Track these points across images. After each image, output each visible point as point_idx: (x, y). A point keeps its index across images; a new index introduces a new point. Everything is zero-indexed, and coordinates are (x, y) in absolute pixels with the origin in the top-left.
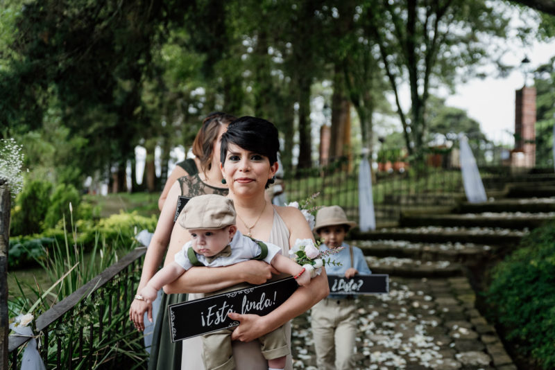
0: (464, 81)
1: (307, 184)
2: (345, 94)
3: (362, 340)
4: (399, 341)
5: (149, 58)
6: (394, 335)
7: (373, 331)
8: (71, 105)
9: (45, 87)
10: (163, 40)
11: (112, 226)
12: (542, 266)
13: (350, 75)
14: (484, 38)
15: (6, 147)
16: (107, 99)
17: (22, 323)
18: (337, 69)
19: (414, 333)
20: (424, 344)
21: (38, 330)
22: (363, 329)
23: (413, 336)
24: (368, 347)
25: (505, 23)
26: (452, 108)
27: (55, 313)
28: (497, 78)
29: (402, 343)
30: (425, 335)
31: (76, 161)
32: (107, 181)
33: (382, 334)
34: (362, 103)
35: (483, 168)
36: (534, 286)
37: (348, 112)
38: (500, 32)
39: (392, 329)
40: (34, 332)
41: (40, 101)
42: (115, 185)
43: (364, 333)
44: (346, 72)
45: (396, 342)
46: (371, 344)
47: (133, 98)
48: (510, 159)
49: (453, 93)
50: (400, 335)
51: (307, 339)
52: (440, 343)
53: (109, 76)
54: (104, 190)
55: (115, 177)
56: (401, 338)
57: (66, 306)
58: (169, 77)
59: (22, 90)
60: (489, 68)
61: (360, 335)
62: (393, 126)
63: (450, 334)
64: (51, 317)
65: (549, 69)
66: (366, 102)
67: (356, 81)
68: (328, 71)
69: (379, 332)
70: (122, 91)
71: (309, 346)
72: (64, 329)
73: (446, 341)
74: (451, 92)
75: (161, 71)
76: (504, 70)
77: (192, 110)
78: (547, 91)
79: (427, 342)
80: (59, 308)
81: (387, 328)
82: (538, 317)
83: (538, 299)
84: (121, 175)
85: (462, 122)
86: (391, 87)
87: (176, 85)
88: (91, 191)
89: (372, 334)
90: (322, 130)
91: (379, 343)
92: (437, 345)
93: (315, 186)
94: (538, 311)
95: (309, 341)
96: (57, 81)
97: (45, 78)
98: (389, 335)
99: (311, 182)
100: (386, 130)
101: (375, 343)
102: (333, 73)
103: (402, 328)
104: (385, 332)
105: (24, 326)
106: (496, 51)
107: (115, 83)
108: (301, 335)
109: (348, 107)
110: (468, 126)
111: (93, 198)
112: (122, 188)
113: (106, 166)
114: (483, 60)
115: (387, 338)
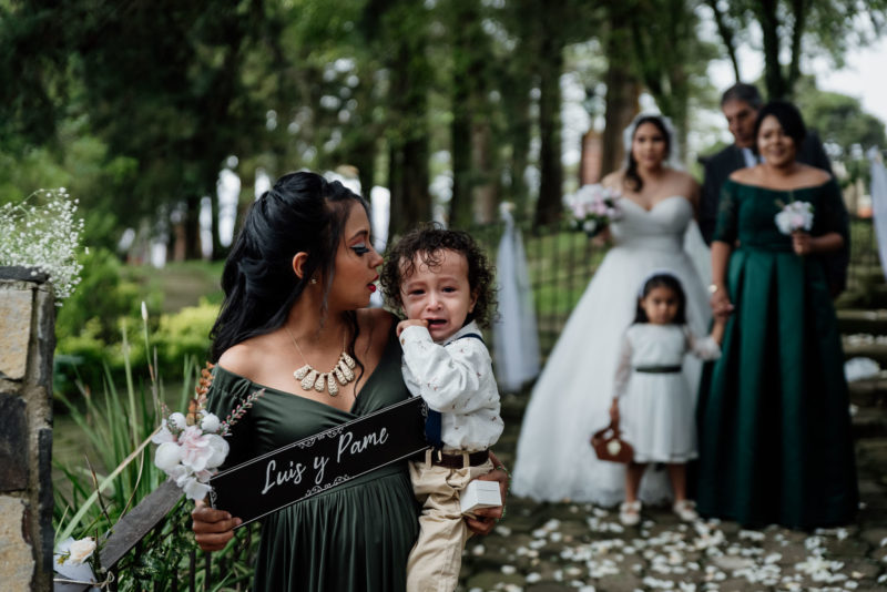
0: (863, 42)
1: (555, 246)
2: (634, 68)
3: (702, 568)
4: (777, 570)
6: (764, 556)
7: (722, 548)
8: (110, 95)
9: (61, 65)
11: (187, 331)
13: (644, 32)
15: (50, 206)
16: (176, 82)
17: (73, 557)
18: (617, 22)
19: (805, 555)
20: (824, 576)
21: (103, 569)
22: (701, 544)
23: (803, 560)
24: (714, 581)
26: (834, 95)
27: (129, 530)
29: (782, 574)
30: (825, 557)
31: (107, 201)
32: (164, 237)
33: (740, 555)
34: (666, 86)
39: (758, 544)
40: (96, 575)
41: (52, 91)
42: (180, 248)
43: (703, 552)
44: (636, 27)
45: (770, 572)
46: (721, 576)
47: (226, 82)
49: (840, 65)
50: (776, 557)
51: (591, 565)
52: (856, 575)
53: (180, 37)
54: (158, 254)
55: (179, 231)
56: (778, 564)
57: (148, 516)
58: (292, 40)
59: (17, 67)
61: (696, 556)
62: (715, 129)
63: (876, 555)
64: (123, 540)
66: (674, 85)
67: (655, 46)
68: (597, 22)
69: (733, 550)
70: (205, 68)
71: (597, 580)
72: (150, 564)
73: (871, 570)
74: (834, 64)
75: (277, 28)
77: (330, 102)
79: (830, 570)
80: (137, 521)
81: (749, 543)
84: (192, 227)
85: (852, 120)
86: (726, 55)
87: (304, 55)
88: (133, 257)
89: (720, 554)
90: (584, 140)
91: (737, 574)
92: (851, 579)
93: (572, 252)
95: (596, 569)
96: (85, 49)
97: (61, 45)
98: (754, 557)
99: (564, 242)
100: (701, 138)
101: (728, 573)
102: (606, 29)
103: (778, 543)
104: (746, 552)
105: (77, 563)
107: (191, 53)
108: (579, 557)
109: (636, 94)
110: (863, 128)
111: (138, 271)
112: (193, 252)
113: (163, 209)
115: (749, 562)
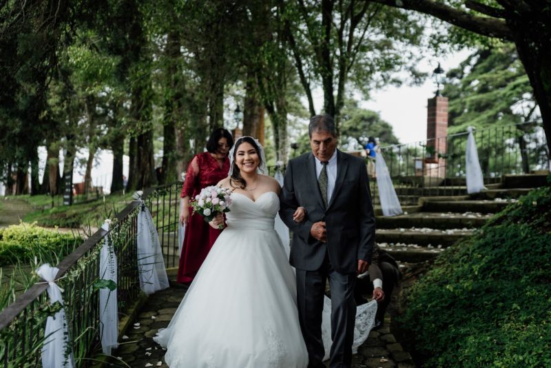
0: (378, 86)
2: (259, 98)
5: (54, 60)
10: (69, 41)
12: (458, 291)
13: (264, 80)
14: (399, 46)
18: (251, 74)
25: (420, 31)
26: (365, 110)
28: (411, 85)
32: (5, 182)
34: (275, 109)
35: (396, 179)
36: (450, 312)
37: (261, 117)
38: (414, 40)
42: (15, 187)
44: (260, 77)
47: (39, 102)
48: (424, 170)
49: (367, 98)
53: (10, 79)
55: (15, 177)
58: (76, 79)
60: (403, 75)
65: (459, 75)
66: (279, 107)
68: (242, 73)
70: (24, 94)
74: (365, 97)
75: (67, 73)
76: (418, 77)
77: (99, 109)
78: (457, 97)
82: (454, 345)
83: (455, 326)
85: (375, 124)
94: (454, 339)
106: (410, 58)
109: (261, 112)
110: (381, 130)
112: (23, 189)
114: (397, 67)
